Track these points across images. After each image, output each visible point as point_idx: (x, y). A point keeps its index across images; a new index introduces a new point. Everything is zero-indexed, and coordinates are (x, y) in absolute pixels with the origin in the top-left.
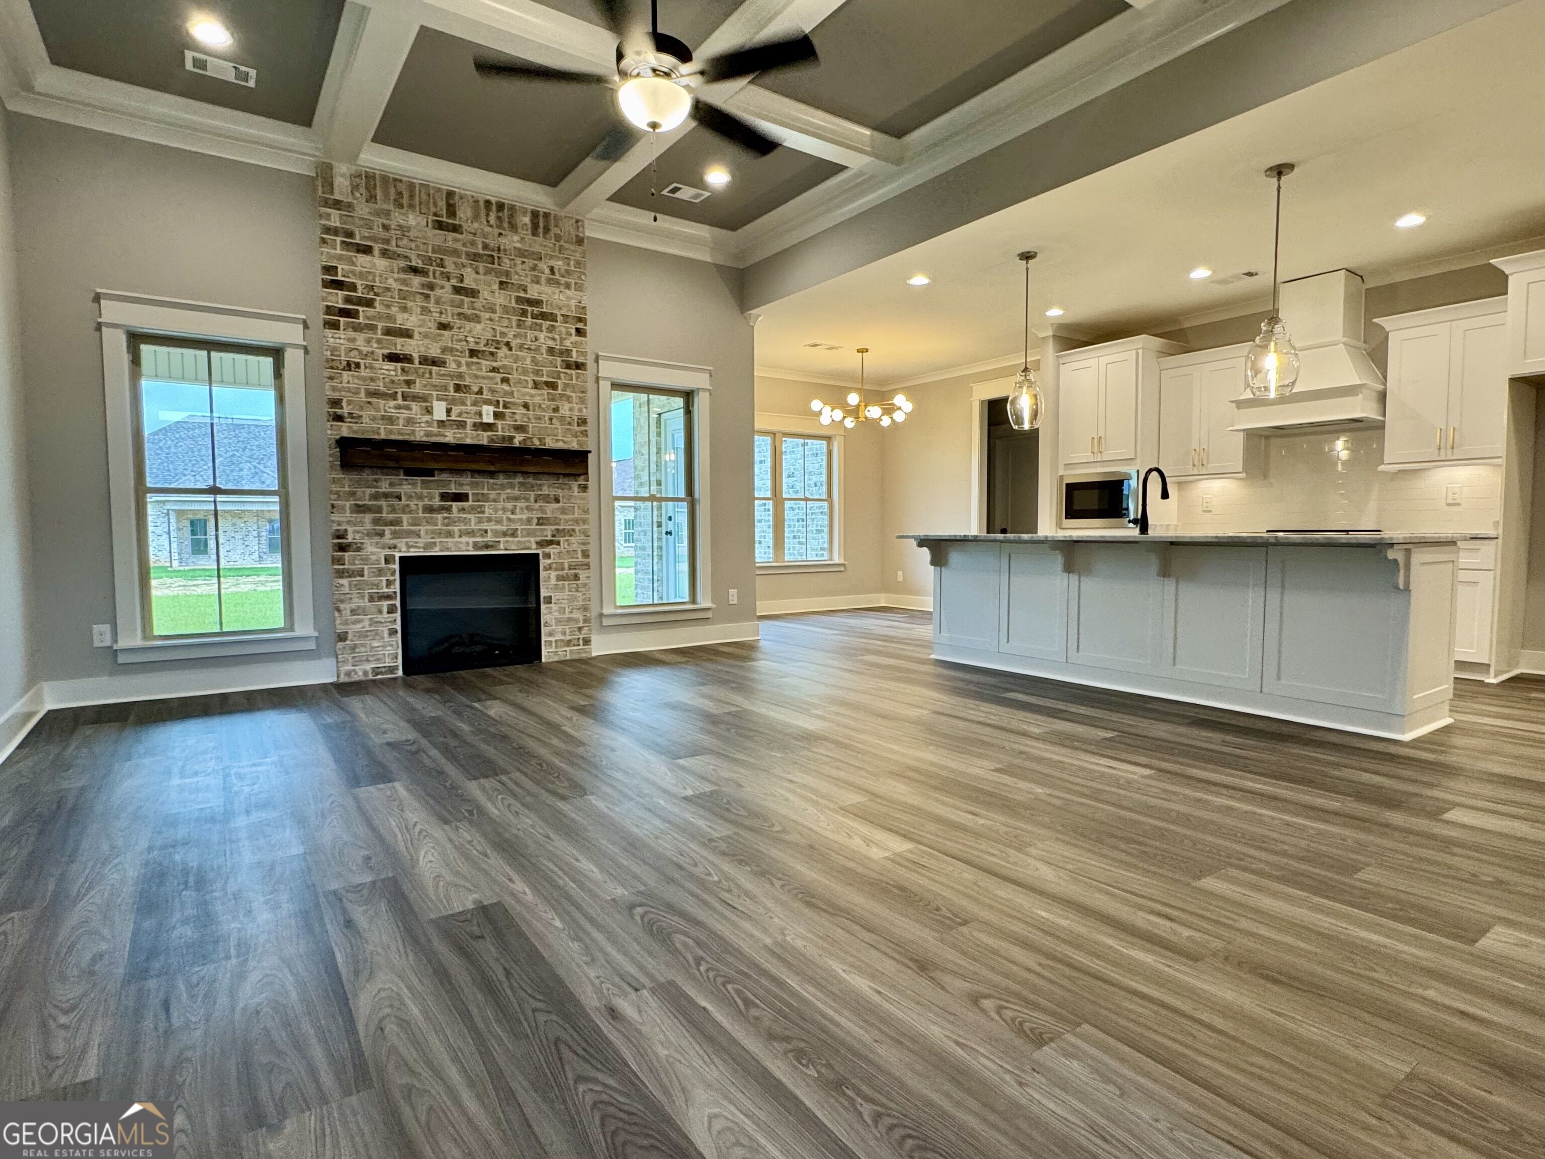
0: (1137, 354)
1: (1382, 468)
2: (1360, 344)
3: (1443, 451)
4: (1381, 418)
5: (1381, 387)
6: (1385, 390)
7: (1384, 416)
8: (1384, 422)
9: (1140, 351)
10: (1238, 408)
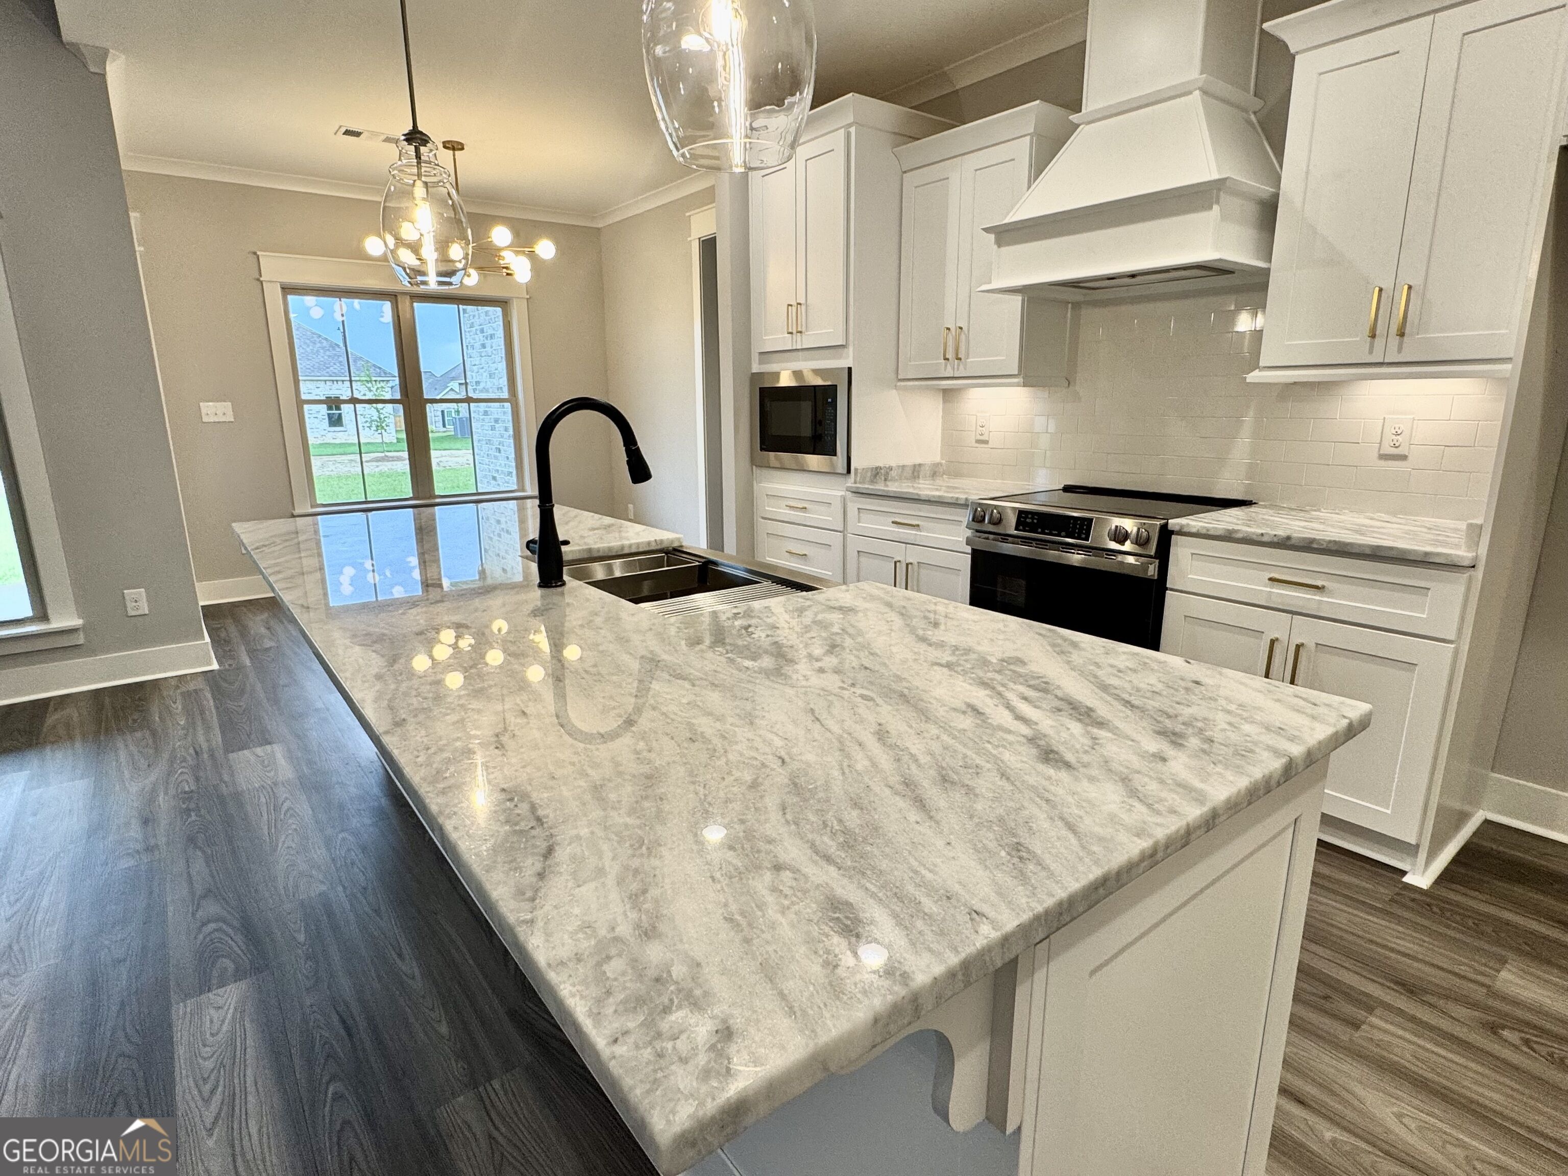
0: (848, 135)
1: (1254, 376)
2: (1248, 98)
3: (1379, 342)
4: (1262, 264)
5: (1266, 190)
6: (1276, 196)
7: (1269, 259)
8: (1266, 272)
9: (853, 130)
10: (999, 243)
